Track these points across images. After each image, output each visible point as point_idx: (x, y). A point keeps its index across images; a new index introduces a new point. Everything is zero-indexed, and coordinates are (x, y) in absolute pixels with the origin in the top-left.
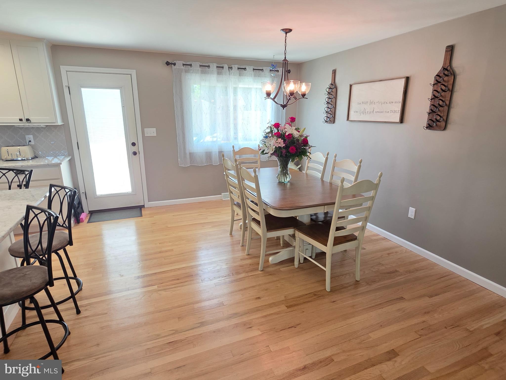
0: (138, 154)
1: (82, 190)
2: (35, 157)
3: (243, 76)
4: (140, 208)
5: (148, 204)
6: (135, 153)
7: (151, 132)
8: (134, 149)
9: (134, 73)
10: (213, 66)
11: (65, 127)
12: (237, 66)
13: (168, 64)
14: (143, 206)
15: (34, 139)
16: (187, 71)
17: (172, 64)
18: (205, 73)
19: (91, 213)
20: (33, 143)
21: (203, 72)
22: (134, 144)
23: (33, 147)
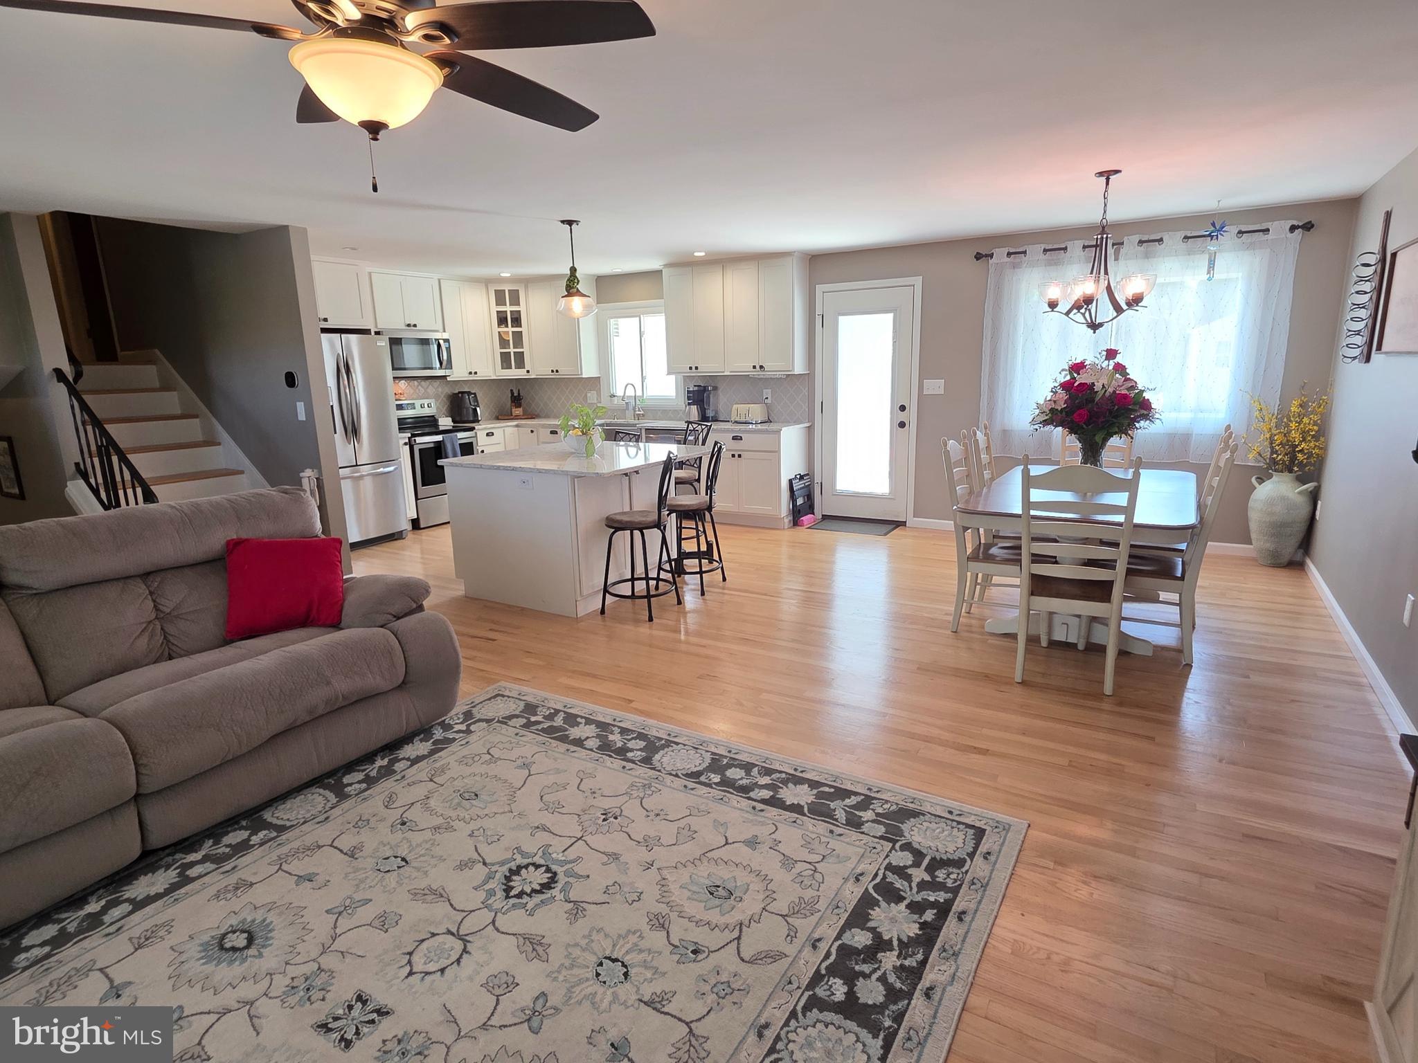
0: (907, 426)
1: (817, 479)
2: (769, 421)
3: (1154, 257)
4: (900, 524)
5: (912, 521)
6: (902, 425)
7: (935, 386)
8: (902, 416)
9: (918, 281)
10: (1075, 247)
11: (808, 378)
12: (1136, 238)
13: (978, 257)
14: (903, 524)
15: (772, 397)
16: (1015, 266)
17: (986, 256)
18: (1056, 264)
19: (825, 517)
20: (769, 401)
21: (1050, 263)
22: (903, 408)
23: (768, 407)
